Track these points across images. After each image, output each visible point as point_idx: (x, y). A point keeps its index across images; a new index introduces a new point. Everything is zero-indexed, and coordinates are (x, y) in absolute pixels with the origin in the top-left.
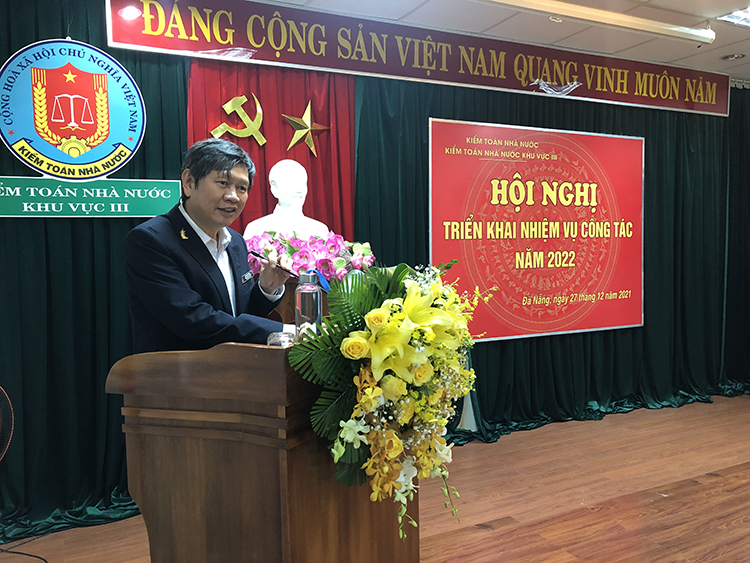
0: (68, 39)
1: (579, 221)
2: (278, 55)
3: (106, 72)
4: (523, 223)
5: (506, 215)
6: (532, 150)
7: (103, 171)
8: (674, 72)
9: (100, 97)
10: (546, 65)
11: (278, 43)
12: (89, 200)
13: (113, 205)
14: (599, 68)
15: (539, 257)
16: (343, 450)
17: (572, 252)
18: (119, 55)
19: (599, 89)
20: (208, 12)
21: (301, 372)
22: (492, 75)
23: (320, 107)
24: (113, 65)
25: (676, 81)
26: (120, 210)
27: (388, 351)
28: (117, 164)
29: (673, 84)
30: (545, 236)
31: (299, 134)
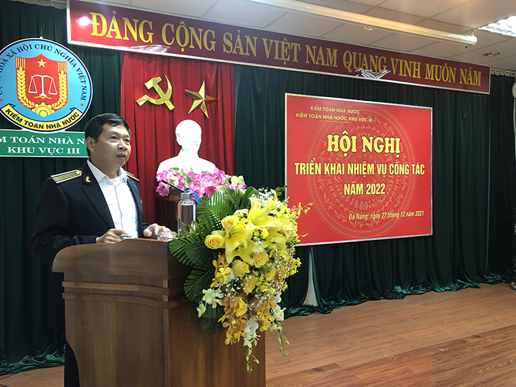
0: (41, 38)
1: (388, 164)
2: (183, 50)
3: (66, 60)
4: (349, 164)
5: (337, 159)
6: (356, 115)
7: (63, 126)
8: (452, 64)
9: (62, 77)
10: (365, 58)
11: (183, 42)
12: (53, 145)
13: (69, 149)
14: (401, 61)
15: (360, 187)
16: (205, 309)
17: (383, 184)
18: (76, 49)
19: (401, 74)
20: (136, 21)
21: (178, 257)
22: (328, 65)
23: (211, 85)
24: (71, 56)
25: (453, 70)
26: (74, 152)
27: (237, 244)
28: (73, 121)
29: (451, 72)
30: (364, 173)
31: (196, 103)
